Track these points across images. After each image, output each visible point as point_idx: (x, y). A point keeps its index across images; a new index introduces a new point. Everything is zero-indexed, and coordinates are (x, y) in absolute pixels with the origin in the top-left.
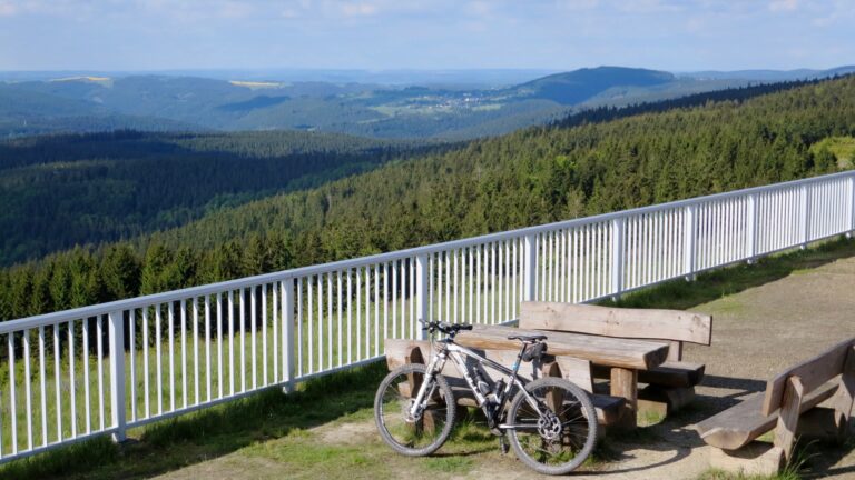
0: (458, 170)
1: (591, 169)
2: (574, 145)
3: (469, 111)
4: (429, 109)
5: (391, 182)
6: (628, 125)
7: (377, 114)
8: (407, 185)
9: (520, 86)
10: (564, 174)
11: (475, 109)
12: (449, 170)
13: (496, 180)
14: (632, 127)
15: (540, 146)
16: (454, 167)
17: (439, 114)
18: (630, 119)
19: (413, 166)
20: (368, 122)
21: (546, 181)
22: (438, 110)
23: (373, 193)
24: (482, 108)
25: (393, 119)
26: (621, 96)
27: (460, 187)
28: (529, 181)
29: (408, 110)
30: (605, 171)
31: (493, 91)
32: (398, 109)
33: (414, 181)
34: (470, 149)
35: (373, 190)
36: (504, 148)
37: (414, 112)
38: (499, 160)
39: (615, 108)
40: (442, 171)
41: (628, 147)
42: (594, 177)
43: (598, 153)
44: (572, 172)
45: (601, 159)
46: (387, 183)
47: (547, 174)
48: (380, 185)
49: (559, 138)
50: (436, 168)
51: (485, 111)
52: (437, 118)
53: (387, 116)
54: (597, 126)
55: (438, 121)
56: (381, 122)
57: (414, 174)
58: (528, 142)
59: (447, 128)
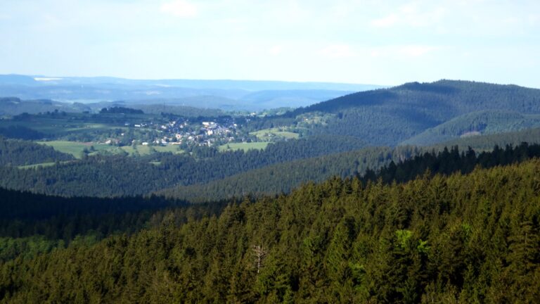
0: (206, 252)
1: (457, 252)
2: (409, 213)
3: (214, 151)
4: (144, 148)
5: (86, 273)
6: (505, 181)
7: (53, 154)
8: (117, 276)
9: (300, 111)
10: (409, 262)
11: (222, 148)
12: (190, 252)
13: (289, 270)
14: (511, 184)
15: (350, 213)
16: (199, 248)
17: (159, 156)
18: (506, 170)
19: (125, 244)
20: (37, 166)
21: (379, 274)
22: (161, 149)
23: (53, 292)
24: (235, 147)
25: (80, 164)
26: (476, 133)
27: (225, 281)
28: (348, 273)
29: (107, 145)
30: (483, 258)
31: (255, 118)
32: (89, 145)
33: (127, 271)
34: (225, 215)
35: (55, 285)
36: (286, 217)
37: (116, 151)
38: (278, 237)
39: (471, 152)
40: (178, 254)
41: (522, 217)
42: (464, 267)
43: (467, 226)
44: (424, 258)
45: (474, 237)
46: (79, 273)
47: (381, 261)
48: (67, 276)
49: (382, 200)
50: (168, 248)
51: (240, 153)
52: (157, 163)
53: (70, 157)
54: (448, 181)
55: (159, 168)
56: (58, 167)
57: (127, 259)
58: (328, 206)
59: (175, 181)
